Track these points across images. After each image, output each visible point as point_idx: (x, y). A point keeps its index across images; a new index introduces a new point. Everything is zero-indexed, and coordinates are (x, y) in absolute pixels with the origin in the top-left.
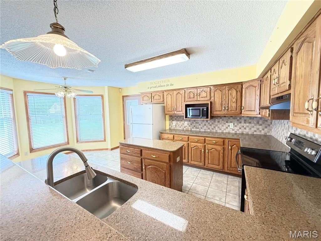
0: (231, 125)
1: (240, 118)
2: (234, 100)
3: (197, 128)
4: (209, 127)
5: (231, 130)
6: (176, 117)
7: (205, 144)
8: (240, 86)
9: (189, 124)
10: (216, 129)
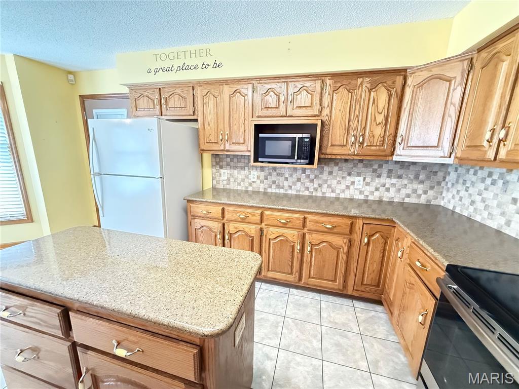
0: (359, 180)
1: (380, 166)
2: (380, 118)
3: (278, 187)
4: (308, 184)
5: (357, 192)
6: (229, 160)
7: (305, 231)
8: (399, 80)
9: (262, 178)
10: (324, 190)
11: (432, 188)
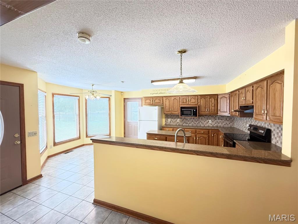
0: (210, 121)
1: (216, 117)
2: (213, 105)
3: (186, 123)
4: (195, 122)
5: (210, 124)
6: (170, 116)
7: (196, 134)
8: (216, 96)
9: (181, 121)
10: (200, 124)
11: (231, 122)
